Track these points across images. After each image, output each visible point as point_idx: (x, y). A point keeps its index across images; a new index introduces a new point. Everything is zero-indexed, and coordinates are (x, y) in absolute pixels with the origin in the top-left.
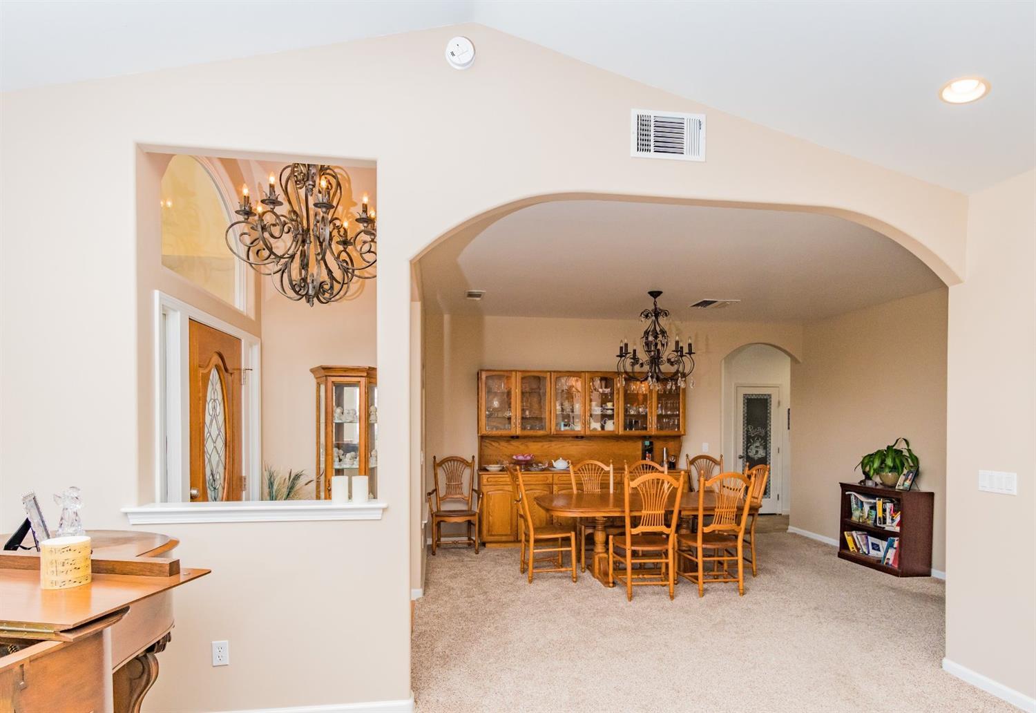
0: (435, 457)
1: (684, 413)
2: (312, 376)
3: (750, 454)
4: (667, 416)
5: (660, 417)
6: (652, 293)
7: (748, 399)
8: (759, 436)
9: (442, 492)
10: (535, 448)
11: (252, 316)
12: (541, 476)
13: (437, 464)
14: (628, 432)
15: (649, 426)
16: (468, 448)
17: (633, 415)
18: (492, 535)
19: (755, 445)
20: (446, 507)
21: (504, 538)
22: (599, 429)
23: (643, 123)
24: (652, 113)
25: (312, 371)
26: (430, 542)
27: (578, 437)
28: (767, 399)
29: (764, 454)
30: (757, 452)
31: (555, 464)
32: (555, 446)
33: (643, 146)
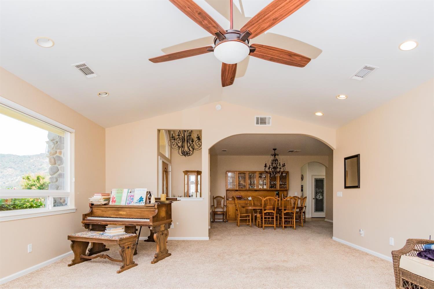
0: (213, 196)
1: (288, 183)
2: (183, 173)
3: (317, 198)
4: (283, 184)
5: (280, 185)
6: (274, 149)
7: (316, 180)
8: (320, 192)
9: (215, 206)
10: (242, 194)
11: (170, 159)
12: (244, 201)
13: (214, 198)
14: (271, 189)
15: (277, 187)
16: (223, 194)
17: (272, 184)
18: (229, 218)
19: (319, 195)
20: (216, 210)
21: (233, 219)
22: (262, 188)
23: (257, 119)
24: (259, 116)
25: (183, 172)
26: (212, 220)
27: (256, 191)
28: (323, 180)
29: (322, 198)
30: (319, 197)
31: (249, 199)
32: (249, 193)
33: (257, 123)
